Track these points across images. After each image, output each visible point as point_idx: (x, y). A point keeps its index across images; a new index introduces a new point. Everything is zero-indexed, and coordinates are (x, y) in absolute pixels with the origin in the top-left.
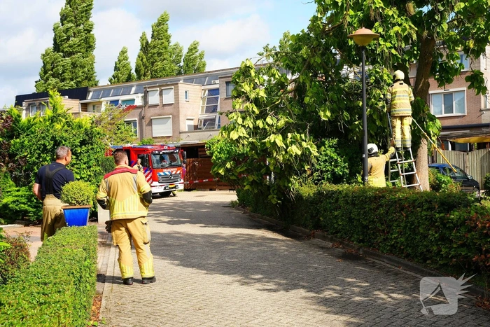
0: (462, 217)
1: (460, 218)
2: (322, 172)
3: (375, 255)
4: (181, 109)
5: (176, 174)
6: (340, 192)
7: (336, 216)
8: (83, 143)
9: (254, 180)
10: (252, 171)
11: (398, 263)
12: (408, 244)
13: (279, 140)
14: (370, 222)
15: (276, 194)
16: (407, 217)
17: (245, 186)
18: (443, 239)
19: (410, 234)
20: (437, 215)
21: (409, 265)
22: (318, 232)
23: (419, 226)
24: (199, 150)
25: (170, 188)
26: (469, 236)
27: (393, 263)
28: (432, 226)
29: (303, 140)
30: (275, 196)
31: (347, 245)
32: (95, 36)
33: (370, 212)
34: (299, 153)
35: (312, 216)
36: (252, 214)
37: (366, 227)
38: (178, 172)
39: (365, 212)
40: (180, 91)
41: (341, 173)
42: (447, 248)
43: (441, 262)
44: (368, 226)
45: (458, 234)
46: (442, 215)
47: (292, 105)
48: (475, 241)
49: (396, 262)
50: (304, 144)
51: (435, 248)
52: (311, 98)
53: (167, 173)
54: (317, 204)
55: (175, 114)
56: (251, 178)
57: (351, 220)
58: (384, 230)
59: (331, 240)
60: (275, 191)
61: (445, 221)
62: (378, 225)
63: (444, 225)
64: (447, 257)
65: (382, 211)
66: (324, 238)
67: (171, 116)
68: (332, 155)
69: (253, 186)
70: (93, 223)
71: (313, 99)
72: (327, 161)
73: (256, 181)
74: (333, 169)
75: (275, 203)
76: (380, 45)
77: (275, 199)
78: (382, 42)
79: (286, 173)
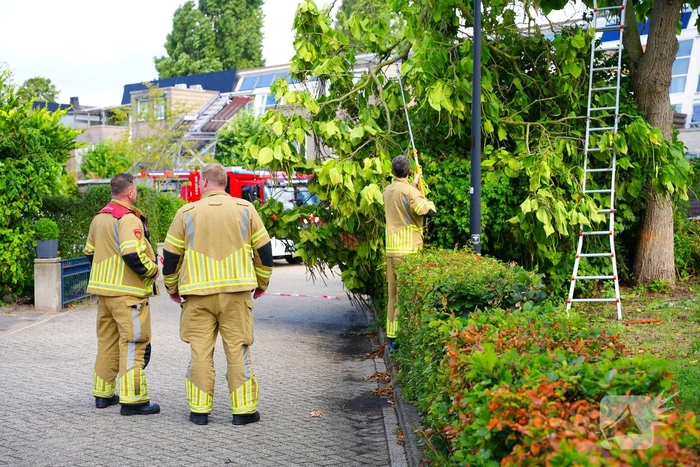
27: (401, 423)
52: (415, 66)
59: (388, 363)
60: (355, 263)
66: (387, 358)
68: (456, 192)
69: (309, 252)
70: (24, 308)
71: (416, 70)
72: (444, 205)
73: (312, 243)
74: (454, 222)
75: (351, 287)
77: (352, 281)
79: (368, 234)
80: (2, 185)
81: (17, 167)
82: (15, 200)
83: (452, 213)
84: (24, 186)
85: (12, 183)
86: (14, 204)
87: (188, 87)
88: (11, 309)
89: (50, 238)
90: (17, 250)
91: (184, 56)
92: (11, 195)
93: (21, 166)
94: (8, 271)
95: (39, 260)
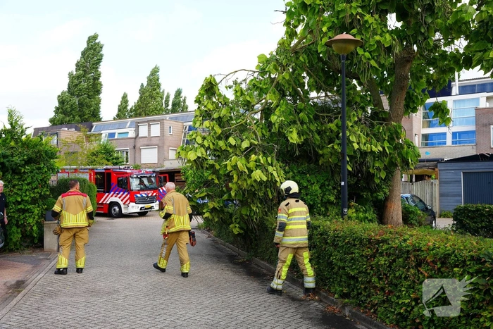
4: (165, 141)
5: (152, 196)
8: (28, 162)
9: (214, 208)
10: (212, 197)
13: (241, 164)
15: (239, 223)
24: (176, 174)
25: (146, 209)
29: (269, 164)
30: (237, 225)
32: (102, 83)
33: (360, 259)
34: (265, 179)
36: (216, 239)
38: (154, 194)
39: (352, 259)
40: (165, 126)
44: (356, 278)
47: (258, 126)
50: (270, 169)
52: (279, 117)
53: (144, 195)
55: (160, 145)
56: (211, 205)
58: (382, 289)
60: (238, 220)
62: (374, 279)
67: (157, 146)
68: (301, 181)
69: (213, 214)
70: (38, 250)
71: (281, 119)
73: (216, 208)
75: (237, 233)
76: (357, 54)
77: (237, 229)
78: (360, 52)
79: (249, 200)
80: (29, 180)
81: (37, 169)
82: (35, 188)
84: (41, 180)
85: (35, 178)
86: (36, 190)
87: (68, 130)
88: (31, 251)
90: (37, 217)
92: (34, 185)
93: (39, 169)
94: (32, 229)
95: (47, 222)
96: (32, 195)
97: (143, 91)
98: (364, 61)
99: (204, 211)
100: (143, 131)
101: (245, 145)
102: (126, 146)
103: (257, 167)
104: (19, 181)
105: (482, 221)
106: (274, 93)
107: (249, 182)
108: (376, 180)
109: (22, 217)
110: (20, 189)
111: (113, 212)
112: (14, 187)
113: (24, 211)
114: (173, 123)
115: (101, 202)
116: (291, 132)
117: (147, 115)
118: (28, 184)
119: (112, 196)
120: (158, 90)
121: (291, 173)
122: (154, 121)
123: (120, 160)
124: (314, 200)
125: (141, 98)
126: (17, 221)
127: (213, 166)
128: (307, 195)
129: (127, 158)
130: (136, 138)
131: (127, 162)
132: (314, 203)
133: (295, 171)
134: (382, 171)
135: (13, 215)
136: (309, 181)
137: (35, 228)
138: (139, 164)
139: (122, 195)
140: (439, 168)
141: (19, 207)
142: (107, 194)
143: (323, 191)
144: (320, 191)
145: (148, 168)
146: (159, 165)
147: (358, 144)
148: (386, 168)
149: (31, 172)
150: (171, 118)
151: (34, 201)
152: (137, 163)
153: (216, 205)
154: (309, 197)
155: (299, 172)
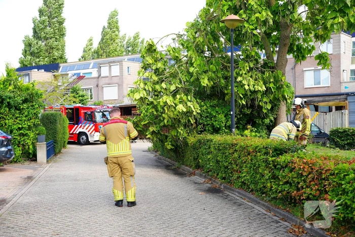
0: (286, 161)
1: (285, 162)
2: (204, 125)
3: (231, 189)
4: (124, 80)
6: (211, 141)
7: (209, 159)
8: (25, 101)
9: (153, 131)
10: (152, 124)
11: (245, 196)
12: (252, 181)
13: (169, 100)
14: (229, 163)
15: (171, 142)
16: (251, 160)
17: (147, 135)
18: (274, 177)
19: (253, 173)
20: (270, 159)
21: (251, 198)
22: (197, 172)
23: (259, 167)
24: (132, 109)
26: (290, 176)
27: (241, 196)
28: (267, 167)
29: (189, 101)
30: (170, 143)
31: (214, 181)
33: (229, 156)
34: (185, 110)
35: (194, 159)
36: (160, 157)
37: (226, 167)
40: (123, 67)
41: (218, 126)
42: (277, 184)
43: (272, 196)
44: (227, 167)
45: (284, 174)
46: (274, 158)
47: (182, 74)
48: (294, 180)
49: (243, 195)
50: (189, 104)
51: (269, 185)
52: (195, 68)
54: (197, 150)
55: (120, 83)
56: (151, 129)
57: (218, 162)
58: (237, 170)
59: (205, 177)
60: (171, 140)
61: (276, 164)
63: (275, 166)
64: (276, 192)
65: (236, 155)
66: (201, 175)
67: (117, 85)
68: (212, 112)
69: (153, 135)
70: (33, 162)
72: (208, 117)
73: (155, 132)
74: (212, 123)
75: (170, 148)
76: (245, 27)
77: (170, 146)
78: (246, 25)
79: (176, 125)
80: (26, 113)
81: (31, 106)
82: (31, 119)
83: (211, 120)
84: (34, 114)
86: (31, 121)
87: (38, 70)
88: (28, 163)
89: (43, 134)
90: (32, 139)
91: (29, 57)
92: (30, 117)
94: (29, 148)
95: (39, 143)
96: (29, 124)
97: (104, 34)
98: (250, 31)
99: (147, 133)
100: (105, 71)
101: (173, 88)
102: (90, 84)
103: (180, 102)
104: (20, 115)
105: (348, 139)
106: (193, 51)
107: (175, 113)
108: (264, 111)
109: (22, 139)
110: (20, 120)
111: (81, 140)
112: (16, 118)
113: (23, 135)
114: (131, 64)
115: (71, 132)
116: (203, 78)
117: (108, 56)
118: (26, 116)
119: (80, 127)
120: (117, 32)
121: (205, 107)
122: (114, 62)
123: (86, 97)
124: (220, 125)
125: (102, 39)
126: (19, 142)
127: (152, 103)
128: (216, 121)
129: (91, 96)
130: (98, 78)
131: (91, 99)
132: (220, 127)
133: (208, 105)
134: (268, 103)
135: (16, 137)
136: (217, 112)
137: (31, 147)
138: (102, 100)
139: (89, 126)
140: (348, 100)
141: (21, 132)
142: (76, 126)
143: (227, 119)
144: (224, 119)
145: (110, 104)
146: (119, 102)
147: (248, 85)
148: (271, 102)
149: (28, 108)
150: (129, 60)
151: (29, 128)
152: (100, 100)
153: (155, 129)
154: (217, 122)
155: (211, 106)
